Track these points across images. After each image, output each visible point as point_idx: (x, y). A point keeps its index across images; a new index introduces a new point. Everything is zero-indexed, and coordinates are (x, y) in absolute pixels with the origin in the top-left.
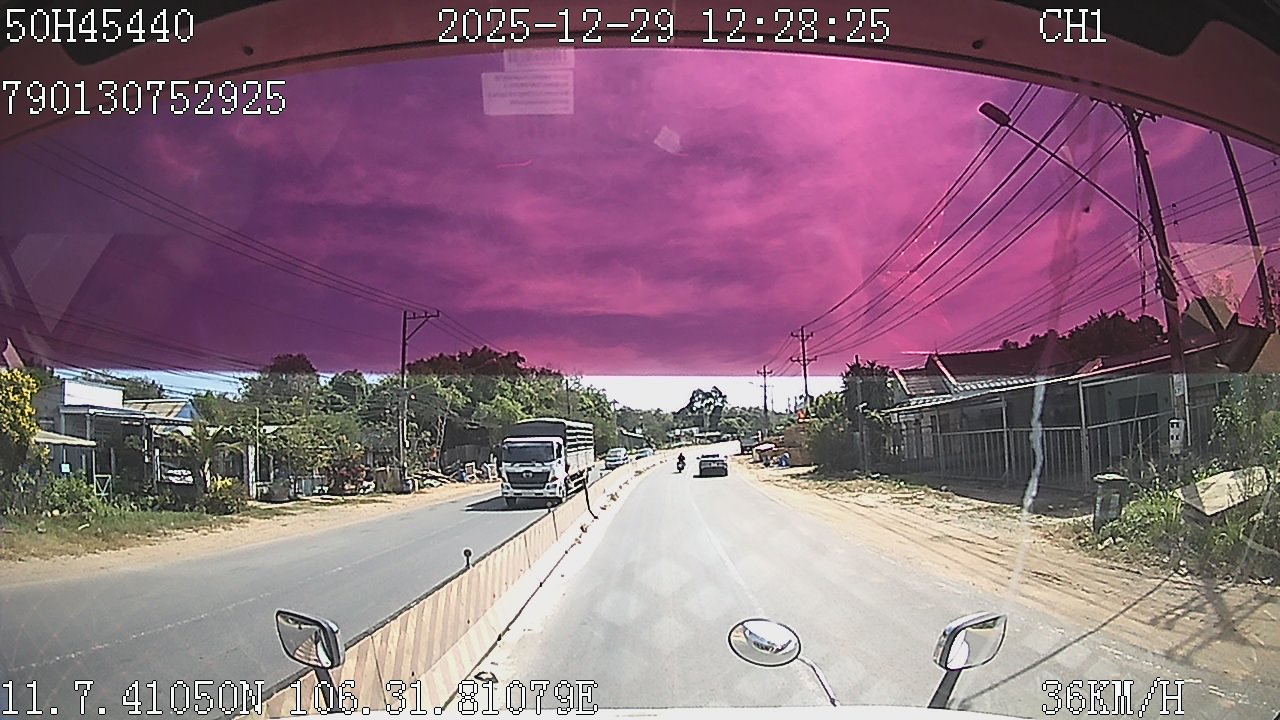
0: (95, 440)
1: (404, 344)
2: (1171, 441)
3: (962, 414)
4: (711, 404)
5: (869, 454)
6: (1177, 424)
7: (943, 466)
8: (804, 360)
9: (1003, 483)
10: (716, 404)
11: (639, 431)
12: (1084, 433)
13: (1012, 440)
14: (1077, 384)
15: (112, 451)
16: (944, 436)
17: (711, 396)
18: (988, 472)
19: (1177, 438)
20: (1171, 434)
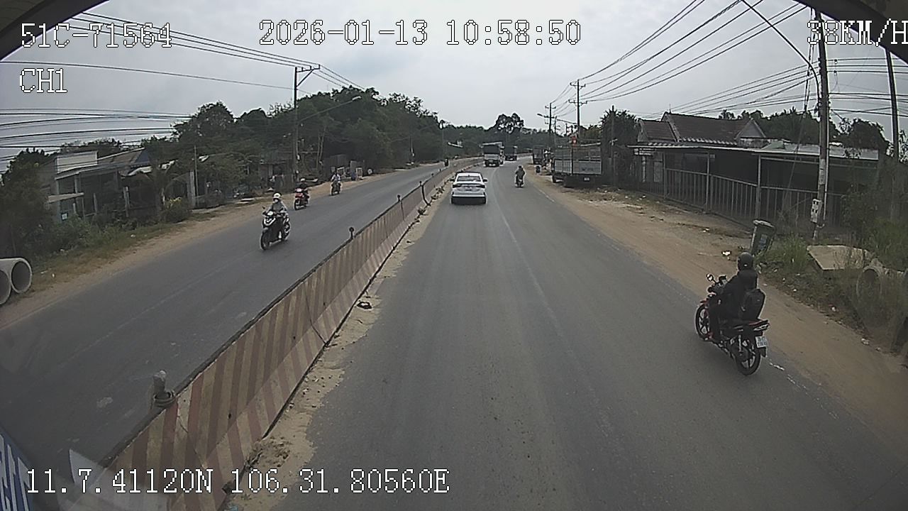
0: (82, 192)
1: (296, 90)
2: (812, 213)
3: (684, 157)
4: (511, 126)
5: (617, 174)
6: (817, 203)
7: (665, 190)
8: (578, 103)
9: (703, 210)
10: (516, 126)
11: (459, 143)
12: (758, 190)
13: (712, 181)
14: (758, 156)
15: (95, 196)
16: (668, 171)
17: (513, 121)
18: (694, 200)
19: (816, 211)
20: (813, 208)
